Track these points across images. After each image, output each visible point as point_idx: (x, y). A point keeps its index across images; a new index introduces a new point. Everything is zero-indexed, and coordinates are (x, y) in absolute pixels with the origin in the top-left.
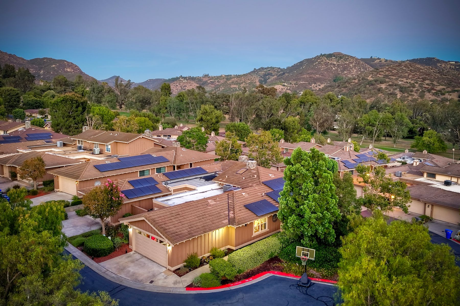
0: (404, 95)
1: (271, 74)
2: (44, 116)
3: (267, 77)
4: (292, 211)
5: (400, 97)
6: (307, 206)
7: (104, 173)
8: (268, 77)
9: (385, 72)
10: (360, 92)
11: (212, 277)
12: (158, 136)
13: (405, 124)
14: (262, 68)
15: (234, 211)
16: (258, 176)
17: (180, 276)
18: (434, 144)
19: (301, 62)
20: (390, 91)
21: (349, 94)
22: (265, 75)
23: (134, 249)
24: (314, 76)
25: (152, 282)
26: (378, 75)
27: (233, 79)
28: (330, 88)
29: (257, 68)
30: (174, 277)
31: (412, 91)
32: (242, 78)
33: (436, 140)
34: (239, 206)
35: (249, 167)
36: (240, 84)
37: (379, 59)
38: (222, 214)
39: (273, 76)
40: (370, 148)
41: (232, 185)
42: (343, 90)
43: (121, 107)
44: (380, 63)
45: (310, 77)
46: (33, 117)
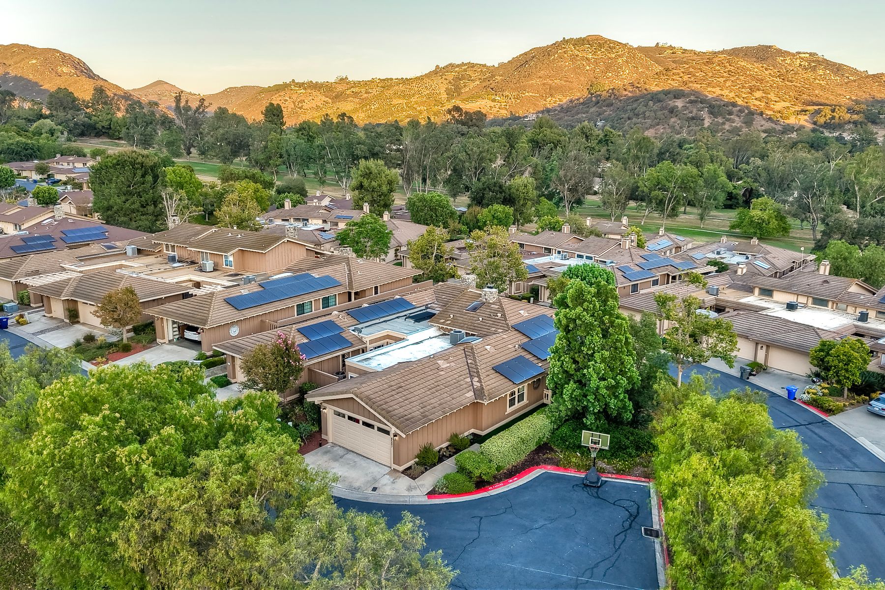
0: (716, 120)
1: (468, 77)
2: (45, 176)
3: (462, 82)
4: (568, 376)
5: (709, 124)
6: (594, 369)
7: (244, 312)
8: (464, 83)
9: (682, 75)
10: (637, 115)
11: (461, 478)
12: (283, 220)
13: (721, 186)
14: (452, 66)
15: (479, 376)
16: (504, 315)
17: (414, 479)
18: (769, 223)
19: (525, 54)
20: (691, 112)
21: (616, 118)
22: (458, 79)
23: (330, 441)
24: (550, 82)
25: (375, 489)
26: (669, 82)
27: (396, 88)
28: (582, 107)
29: (442, 65)
30: (405, 481)
31: (730, 113)
32: (414, 85)
33: (773, 216)
34: (484, 368)
35: (486, 299)
36: (410, 96)
37: (671, 47)
38: (462, 383)
39: (474, 80)
40: (660, 234)
41: (464, 331)
42: (605, 111)
43: (189, 153)
44: (674, 55)
45: (544, 84)
46: (25, 177)
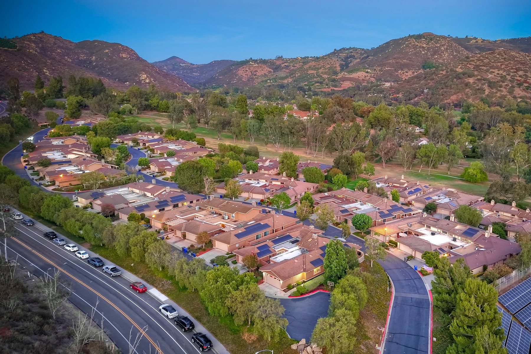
0: (492, 90)
1: (353, 57)
2: (136, 144)
3: (349, 59)
5: (488, 93)
8: (351, 60)
9: (476, 61)
10: (447, 87)
11: (297, 292)
12: (249, 180)
14: (344, 49)
15: (305, 265)
16: (318, 243)
17: (285, 292)
19: (387, 43)
20: (478, 86)
21: (435, 88)
22: (347, 58)
23: (266, 282)
24: (401, 61)
26: (468, 65)
27: (310, 64)
28: (416, 80)
29: (338, 49)
31: (501, 87)
32: (321, 62)
34: (308, 262)
36: (318, 69)
37: (475, 38)
38: (301, 267)
39: (356, 59)
41: (305, 249)
42: (429, 83)
44: (477, 43)
45: (397, 62)
